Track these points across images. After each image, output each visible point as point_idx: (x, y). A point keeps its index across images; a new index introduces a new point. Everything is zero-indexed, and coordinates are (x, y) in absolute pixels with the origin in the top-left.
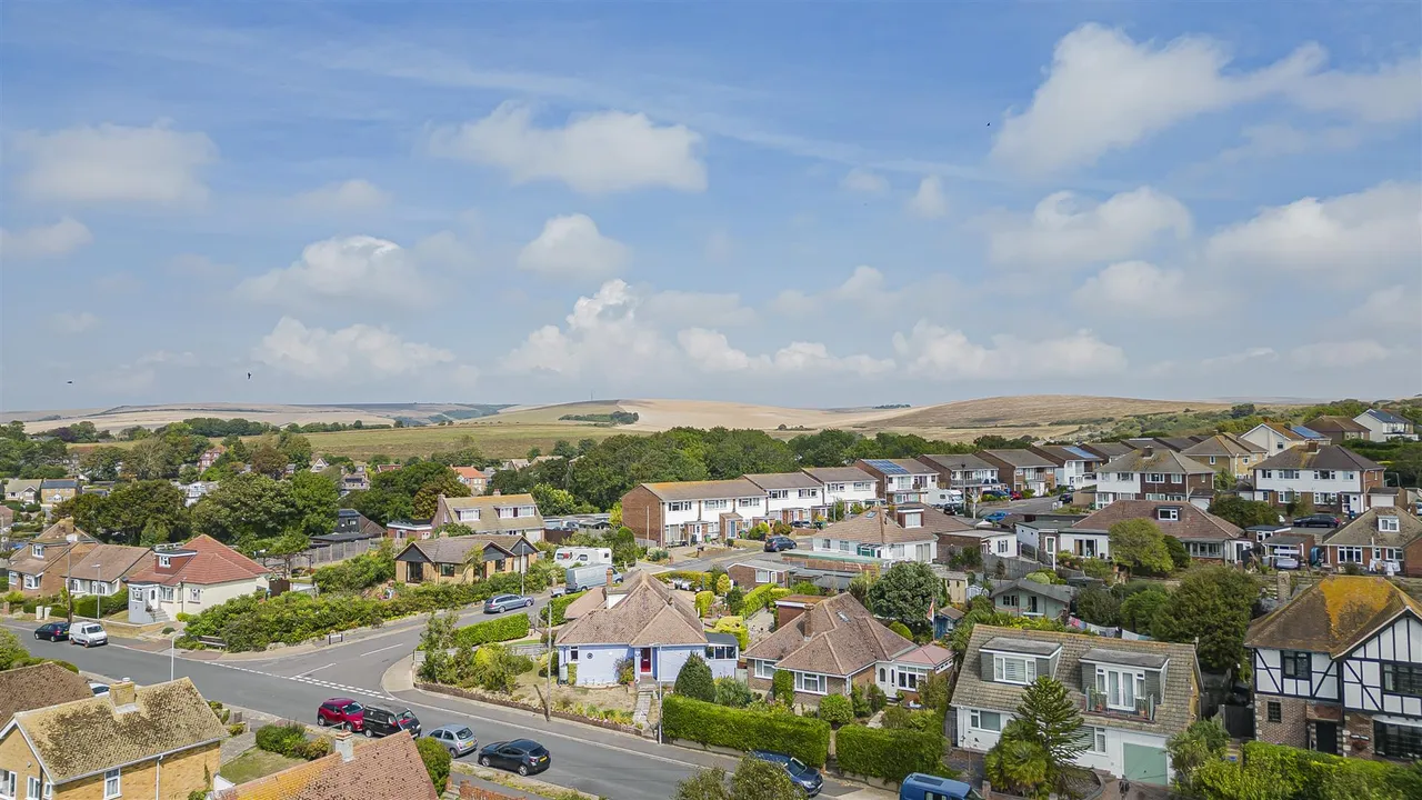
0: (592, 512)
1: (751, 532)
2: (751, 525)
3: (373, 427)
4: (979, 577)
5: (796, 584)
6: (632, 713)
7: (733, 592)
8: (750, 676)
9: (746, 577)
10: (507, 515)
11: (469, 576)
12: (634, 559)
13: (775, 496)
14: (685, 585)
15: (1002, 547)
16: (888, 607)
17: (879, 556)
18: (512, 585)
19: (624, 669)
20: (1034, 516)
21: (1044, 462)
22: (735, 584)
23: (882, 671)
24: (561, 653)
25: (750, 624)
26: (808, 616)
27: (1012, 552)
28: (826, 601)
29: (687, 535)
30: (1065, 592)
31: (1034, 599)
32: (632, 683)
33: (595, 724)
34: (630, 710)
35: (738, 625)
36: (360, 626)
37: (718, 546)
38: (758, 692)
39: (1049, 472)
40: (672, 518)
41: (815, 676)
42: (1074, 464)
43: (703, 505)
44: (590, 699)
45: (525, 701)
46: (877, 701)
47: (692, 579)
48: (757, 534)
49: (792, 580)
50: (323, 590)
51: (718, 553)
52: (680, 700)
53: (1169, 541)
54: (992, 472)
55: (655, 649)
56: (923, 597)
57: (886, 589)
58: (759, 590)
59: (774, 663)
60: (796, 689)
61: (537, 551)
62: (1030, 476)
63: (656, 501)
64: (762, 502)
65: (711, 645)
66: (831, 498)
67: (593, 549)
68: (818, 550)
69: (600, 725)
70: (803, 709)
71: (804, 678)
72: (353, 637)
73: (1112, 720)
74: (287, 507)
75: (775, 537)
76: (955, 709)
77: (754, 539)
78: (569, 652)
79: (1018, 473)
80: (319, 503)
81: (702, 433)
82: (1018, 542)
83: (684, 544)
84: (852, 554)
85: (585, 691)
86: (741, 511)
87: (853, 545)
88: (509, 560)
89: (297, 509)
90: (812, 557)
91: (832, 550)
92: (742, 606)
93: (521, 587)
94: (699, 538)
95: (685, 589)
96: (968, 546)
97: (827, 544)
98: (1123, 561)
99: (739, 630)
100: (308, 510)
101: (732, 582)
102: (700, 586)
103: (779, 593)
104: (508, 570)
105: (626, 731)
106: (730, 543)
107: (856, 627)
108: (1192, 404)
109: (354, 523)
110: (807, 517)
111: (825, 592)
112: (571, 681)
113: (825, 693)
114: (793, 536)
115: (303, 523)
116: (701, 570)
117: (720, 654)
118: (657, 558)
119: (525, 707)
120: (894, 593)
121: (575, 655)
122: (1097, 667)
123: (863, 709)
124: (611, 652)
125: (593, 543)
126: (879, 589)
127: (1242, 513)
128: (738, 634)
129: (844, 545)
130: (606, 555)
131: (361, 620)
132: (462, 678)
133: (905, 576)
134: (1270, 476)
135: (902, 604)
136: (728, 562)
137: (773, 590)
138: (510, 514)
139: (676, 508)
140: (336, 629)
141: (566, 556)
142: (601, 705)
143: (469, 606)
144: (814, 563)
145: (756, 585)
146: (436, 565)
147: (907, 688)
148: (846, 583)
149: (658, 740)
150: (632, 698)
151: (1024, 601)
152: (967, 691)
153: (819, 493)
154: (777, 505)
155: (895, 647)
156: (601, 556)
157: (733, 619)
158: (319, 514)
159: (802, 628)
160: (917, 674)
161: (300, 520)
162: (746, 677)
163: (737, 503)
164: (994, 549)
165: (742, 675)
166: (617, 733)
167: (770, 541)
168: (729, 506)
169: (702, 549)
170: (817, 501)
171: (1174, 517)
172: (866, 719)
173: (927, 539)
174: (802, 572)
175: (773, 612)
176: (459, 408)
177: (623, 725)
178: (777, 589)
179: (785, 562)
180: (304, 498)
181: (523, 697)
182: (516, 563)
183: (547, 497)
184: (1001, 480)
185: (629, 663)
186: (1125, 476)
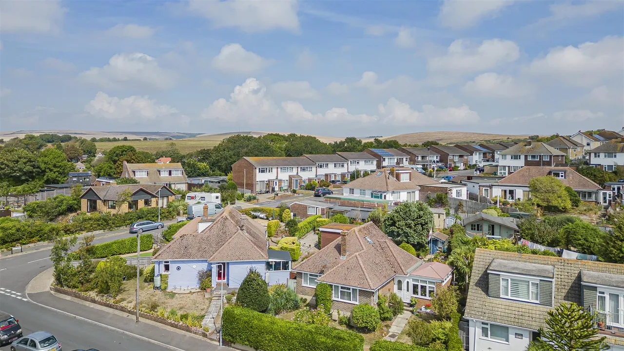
0: (220, 176)
1: (307, 186)
2: (307, 182)
3: (132, 140)
4: (452, 212)
5: (333, 216)
6: (203, 317)
7: (291, 221)
8: (299, 284)
9: (302, 211)
10: (164, 174)
11: (125, 208)
12: (234, 200)
13: (321, 167)
14: (262, 216)
15: (458, 193)
16: (398, 232)
17: (385, 198)
18: (152, 216)
19: (205, 278)
20: (472, 177)
21: (463, 153)
22: (294, 215)
23: (400, 282)
24: (156, 266)
25: (302, 242)
26: (344, 240)
27: (464, 197)
28: (356, 229)
29: (269, 187)
30: (511, 222)
31: (493, 226)
32: (208, 290)
33: (172, 325)
34: (203, 313)
35: (294, 243)
36: (39, 241)
37: (287, 193)
38: (304, 297)
39: (465, 158)
40: (260, 177)
41: (349, 289)
42: (478, 154)
43: (279, 170)
44: (174, 303)
45: (124, 304)
46: (397, 307)
47: (267, 212)
48: (310, 187)
49: (330, 213)
50: (30, 216)
51: (287, 197)
52: (238, 311)
53: (568, 190)
54: (437, 157)
55: (228, 263)
56: (422, 225)
57: (396, 219)
58: (309, 219)
59: (317, 276)
60: (334, 298)
61: (174, 195)
62: (456, 159)
63: (251, 168)
64: (314, 169)
65: (270, 260)
66: (352, 168)
67: (208, 194)
68: (346, 195)
69: (176, 326)
70: (339, 314)
71: (340, 289)
72: (32, 249)
73: (617, 338)
74: (34, 168)
75: (319, 189)
76: (468, 321)
77: (309, 190)
78: (162, 266)
79: (450, 157)
80: (55, 166)
81: (283, 137)
82: (467, 191)
83: (267, 192)
84: (368, 197)
85: (172, 295)
86: (301, 174)
87: (368, 192)
88: (154, 200)
89: (41, 169)
90: (343, 199)
91: (355, 195)
92: (296, 230)
93: (158, 216)
94: (277, 189)
95: (263, 219)
96: (439, 193)
97: (352, 191)
98: (541, 203)
99: (294, 247)
100: (47, 170)
101: (292, 214)
102: (272, 216)
103: (322, 221)
104: (153, 205)
105: (195, 333)
106: (294, 192)
107: (379, 248)
108: (510, 136)
109: (88, 180)
110: (339, 178)
111: (353, 221)
112: (163, 287)
113: (357, 303)
114: (331, 188)
115: (45, 178)
116: (273, 207)
117: (277, 266)
118: (249, 200)
119: (123, 309)
120: (402, 223)
121: (167, 268)
122: (599, 290)
123: (386, 315)
124: (194, 266)
125: (210, 190)
126: (391, 219)
127: (595, 175)
128: (293, 250)
129: (363, 192)
130: (217, 198)
131: (40, 237)
132: (82, 283)
133: (409, 210)
134: (599, 156)
135: (408, 230)
136: (290, 202)
137: (318, 219)
138: (166, 174)
139: (263, 171)
140: (21, 243)
141: (192, 198)
142: (181, 308)
143: (121, 228)
144: (344, 202)
145: (307, 216)
146: (105, 201)
147: (419, 296)
148: (366, 216)
149: (219, 342)
150: (207, 302)
151: (485, 228)
152: (477, 305)
153: (345, 165)
154: (322, 171)
155: (408, 263)
156: (214, 198)
157: (291, 239)
158: (54, 172)
159: (339, 249)
160: (428, 285)
161: (44, 175)
162: (295, 285)
163: (299, 169)
164: (454, 195)
165: (292, 284)
166: (188, 334)
167: (318, 191)
168: (295, 170)
169: (277, 195)
170: (344, 170)
171: (562, 176)
172: (388, 322)
173: (412, 188)
174: (337, 208)
175: (318, 234)
176: (178, 134)
177: (194, 328)
178: (321, 219)
179: (326, 201)
180: (45, 163)
181: (123, 300)
182: (160, 202)
183: (194, 167)
184: (441, 161)
185: (207, 275)
186: (516, 157)
